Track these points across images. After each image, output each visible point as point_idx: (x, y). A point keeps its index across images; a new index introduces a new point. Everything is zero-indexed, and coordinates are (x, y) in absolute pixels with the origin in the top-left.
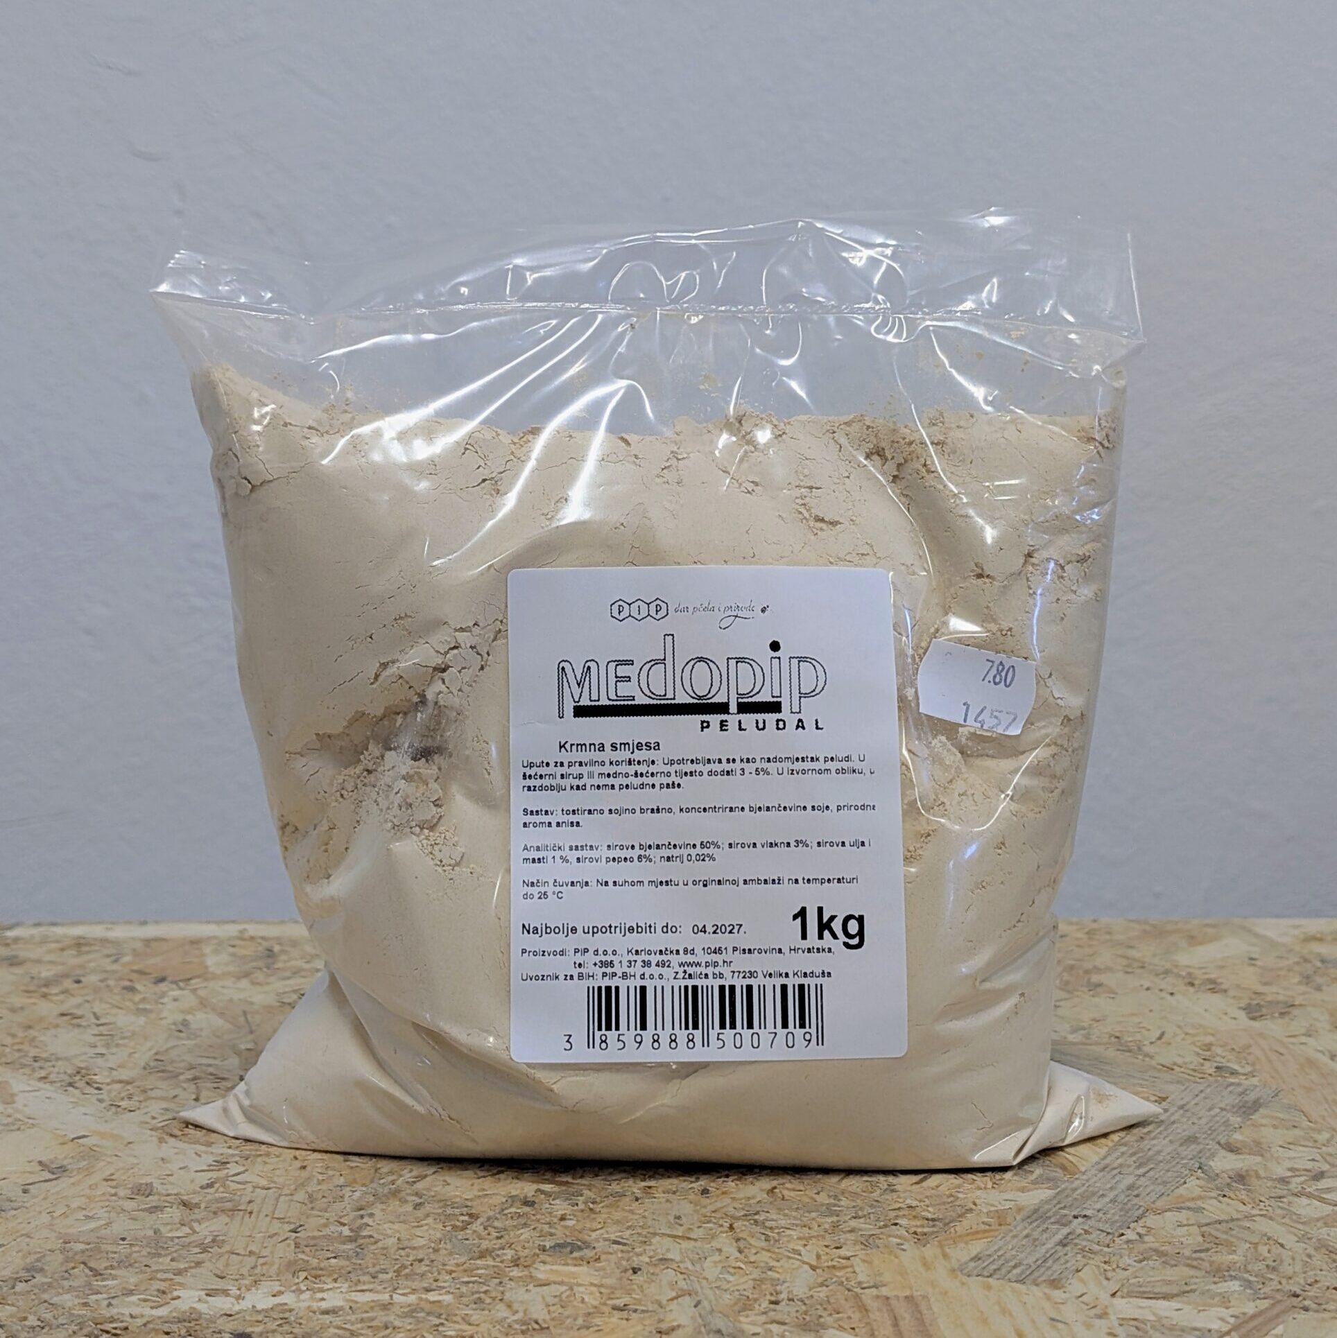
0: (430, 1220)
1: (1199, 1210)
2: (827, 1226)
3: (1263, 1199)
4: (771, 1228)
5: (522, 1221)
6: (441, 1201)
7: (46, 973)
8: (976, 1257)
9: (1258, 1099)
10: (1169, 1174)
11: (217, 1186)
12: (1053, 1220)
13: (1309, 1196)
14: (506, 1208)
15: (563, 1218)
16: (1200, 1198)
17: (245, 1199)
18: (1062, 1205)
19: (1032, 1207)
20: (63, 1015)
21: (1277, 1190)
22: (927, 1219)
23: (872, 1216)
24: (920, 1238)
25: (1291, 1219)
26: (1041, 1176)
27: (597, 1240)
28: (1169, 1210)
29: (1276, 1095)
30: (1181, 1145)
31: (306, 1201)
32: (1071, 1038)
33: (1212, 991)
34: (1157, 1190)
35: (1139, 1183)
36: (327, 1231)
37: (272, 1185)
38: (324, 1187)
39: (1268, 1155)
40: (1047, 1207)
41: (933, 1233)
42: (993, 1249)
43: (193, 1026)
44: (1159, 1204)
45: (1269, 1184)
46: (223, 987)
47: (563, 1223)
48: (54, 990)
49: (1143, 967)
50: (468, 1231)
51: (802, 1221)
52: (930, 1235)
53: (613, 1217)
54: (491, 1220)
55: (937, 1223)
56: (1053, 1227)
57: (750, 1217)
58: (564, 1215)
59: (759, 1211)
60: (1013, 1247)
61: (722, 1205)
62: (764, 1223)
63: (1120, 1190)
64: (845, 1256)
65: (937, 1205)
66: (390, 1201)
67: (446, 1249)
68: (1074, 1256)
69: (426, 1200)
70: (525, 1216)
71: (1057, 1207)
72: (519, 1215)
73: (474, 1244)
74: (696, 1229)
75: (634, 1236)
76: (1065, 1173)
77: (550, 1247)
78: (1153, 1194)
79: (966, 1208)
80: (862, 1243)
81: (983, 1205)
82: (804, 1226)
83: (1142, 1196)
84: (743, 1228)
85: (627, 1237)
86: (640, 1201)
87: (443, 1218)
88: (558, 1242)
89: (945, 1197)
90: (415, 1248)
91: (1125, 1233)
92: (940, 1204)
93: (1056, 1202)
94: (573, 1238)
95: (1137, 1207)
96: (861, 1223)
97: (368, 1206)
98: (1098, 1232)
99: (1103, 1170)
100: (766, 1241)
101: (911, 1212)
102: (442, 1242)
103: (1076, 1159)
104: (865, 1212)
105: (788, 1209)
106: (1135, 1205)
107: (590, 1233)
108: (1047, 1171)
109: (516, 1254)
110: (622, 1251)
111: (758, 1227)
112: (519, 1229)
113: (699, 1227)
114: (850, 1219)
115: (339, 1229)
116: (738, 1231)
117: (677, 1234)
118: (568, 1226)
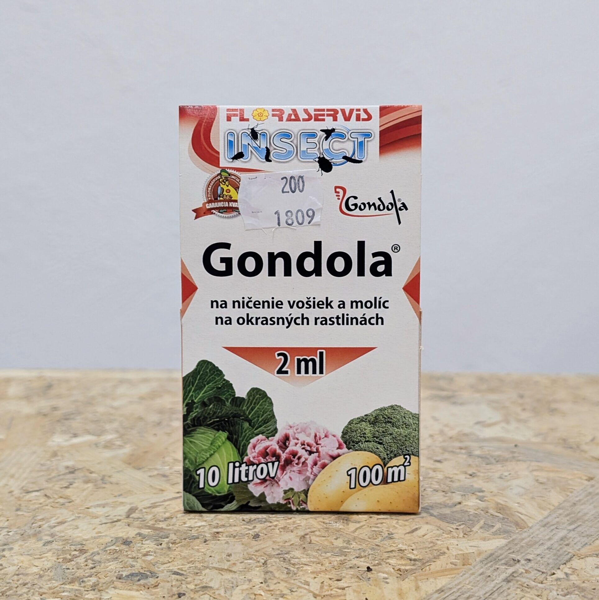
0: (49, 554)
2: (335, 563)
4: (293, 564)
5: (116, 555)
6: (63, 541)
8: (440, 589)
12: (503, 562)
14: (109, 546)
15: (146, 555)
18: (509, 551)
19: (489, 552)
22: (411, 560)
23: (370, 556)
24: (402, 574)
26: (499, 529)
27: (162, 572)
28: (590, 556)
32: (534, 440)
34: (582, 540)
35: (570, 535)
40: (500, 552)
41: (412, 570)
42: (454, 584)
44: (584, 551)
46: (9, 404)
47: (143, 558)
49: (584, 399)
50: (73, 563)
51: (319, 559)
52: (410, 572)
53: (183, 554)
54: (93, 555)
55: (417, 563)
56: (502, 567)
57: (282, 556)
58: (149, 552)
59: (290, 551)
60: (470, 582)
61: (265, 546)
62: (290, 560)
63: (556, 540)
64: (342, 587)
65: (420, 549)
66: (30, 539)
67: (49, 576)
68: (515, 590)
69: (55, 539)
70: (120, 552)
71: (507, 553)
72: (115, 551)
73: (72, 572)
74: (239, 564)
75: (191, 568)
76: (518, 528)
77: (126, 576)
78: (579, 543)
79: (441, 551)
80: (358, 577)
81: (454, 549)
82: (318, 563)
83: (571, 545)
84: (274, 564)
85: (186, 569)
86: (207, 542)
87: (60, 552)
88: (134, 572)
89: (427, 543)
90: (27, 575)
91: (555, 572)
92: (423, 549)
93: (507, 548)
94: (146, 569)
95: (567, 553)
96: (361, 561)
97: (12, 543)
98: (536, 572)
99: (545, 526)
100: (287, 574)
101: (400, 554)
102: (49, 571)
103: (527, 517)
104: (366, 554)
105: (311, 550)
106: (565, 551)
107: (160, 566)
108: (504, 526)
109: (98, 581)
110: (177, 580)
111: (285, 564)
112: (109, 562)
113: (242, 563)
114: (354, 558)
116: (269, 566)
117: (223, 568)
118: (147, 560)
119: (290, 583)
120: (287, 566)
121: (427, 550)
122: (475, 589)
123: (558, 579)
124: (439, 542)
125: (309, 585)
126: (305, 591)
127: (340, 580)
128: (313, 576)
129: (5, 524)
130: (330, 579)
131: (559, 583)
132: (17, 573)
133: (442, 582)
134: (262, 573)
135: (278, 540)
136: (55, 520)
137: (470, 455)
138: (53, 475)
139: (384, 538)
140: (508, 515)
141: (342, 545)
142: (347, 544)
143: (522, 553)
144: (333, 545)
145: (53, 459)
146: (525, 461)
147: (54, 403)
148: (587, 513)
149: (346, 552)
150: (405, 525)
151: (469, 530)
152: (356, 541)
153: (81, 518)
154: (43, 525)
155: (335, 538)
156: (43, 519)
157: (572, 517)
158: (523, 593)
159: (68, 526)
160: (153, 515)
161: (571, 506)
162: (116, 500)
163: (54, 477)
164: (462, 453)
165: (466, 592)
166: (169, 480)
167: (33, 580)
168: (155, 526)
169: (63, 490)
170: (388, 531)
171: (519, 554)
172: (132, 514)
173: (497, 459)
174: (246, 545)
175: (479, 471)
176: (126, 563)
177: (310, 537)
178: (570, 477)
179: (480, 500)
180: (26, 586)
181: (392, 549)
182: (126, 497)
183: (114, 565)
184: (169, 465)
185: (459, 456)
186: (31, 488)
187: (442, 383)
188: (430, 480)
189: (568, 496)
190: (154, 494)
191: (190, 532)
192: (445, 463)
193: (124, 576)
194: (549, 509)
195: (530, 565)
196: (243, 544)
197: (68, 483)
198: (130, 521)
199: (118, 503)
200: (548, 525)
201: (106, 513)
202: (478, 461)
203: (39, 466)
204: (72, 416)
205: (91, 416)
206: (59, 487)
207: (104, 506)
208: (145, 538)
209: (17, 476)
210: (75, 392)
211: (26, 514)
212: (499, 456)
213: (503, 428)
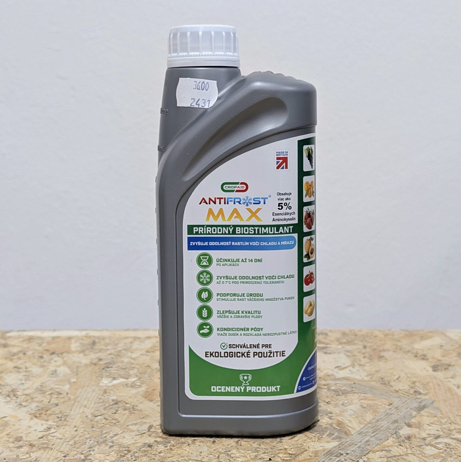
0: (113, 453)
1: (389, 451)
2: (253, 457)
3: (414, 446)
4: (232, 457)
5: (145, 453)
6: (119, 445)
7: (15, 350)
9: (425, 404)
10: (384, 436)
11: (44, 437)
12: (335, 455)
13: (432, 445)
14: (142, 448)
15: (160, 453)
16: (392, 446)
17: (53, 443)
18: (340, 449)
19: (329, 449)
20: (15, 367)
21: (421, 443)
22: (290, 454)
23: (270, 453)
25: (422, 455)
26: (336, 436)
28: (378, 451)
29: (433, 403)
30: (392, 423)
31: (73, 444)
32: (366, 379)
33: (423, 359)
34: (377, 442)
35: (371, 439)
36: (76, 457)
37: (64, 438)
38: (81, 439)
39: (421, 428)
40: (334, 449)
41: (290, 460)
43: (58, 372)
44: (376, 448)
45: (419, 440)
46: (74, 356)
47: (159, 454)
48: (15, 357)
49: (400, 349)
50: (125, 457)
51: (245, 454)
53: (178, 452)
54: (135, 453)
55: (293, 456)
56: (334, 458)
57: (227, 453)
58: (161, 451)
59: (230, 450)
61: (218, 448)
62: (230, 455)
63: (363, 442)
66: (102, 445)
69: (115, 444)
71: (338, 450)
72: (145, 451)
75: (183, 460)
76: (346, 435)
78: (374, 444)
79: (305, 449)
81: (312, 448)
82: (244, 457)
83: (370, 445)
84: (223, 457)
86: (190, 445)
87: (118, 452)
89: (299, 445)
91: (359, 460)
92: (296, 448)
93: (338, 447)
95: (367, 449)
96: (265, 455)
97: (93, 447)
98: (350, 460)
99: (359, 434)
101: (285, 451)
103: (352, 429)
104: (268, 451)
105: (241, 449)
106: (366, 449)
107: (168, 459)
108: (339, 434)
111: (228, 457)
112: (143, 457)
113: (207, 457)
114: (262, 454)
115: (80, 456)
116: (220, 458)
117: (198, 459)
118: (161, 456)
121: (298, 449)
124: (305, 444)
129: (88, 436)
135: (225, 444)
136: (112, 433)
137: (329, 390)
138: (107, 405)
139: (278, 442)
140: (342, 428)
141: (256, 447)
142: (259, 445)
143: (345, 450)
144: (252, 446)
145: (105, 395)
146: (358, 393)
147: (99, 355)
148: (383, 426)
149: (258, 450)
151: (321, 437)
152: (264, 444)
153: (125, 432)
154: (107, 436)
155: (253, 442)
156: (106, 433)
157: (375, 429)
159: (119, 436)
161: (376, 422)
162: (142, 421)
163: (107, 407)
164: (325, 389)
168: (163, 436)
169: (113, 415)
170: (280, 438)
171: (344, 450)
172: (151, 429)
173: (343, 392)
174: (209, 447)
175: (332, 400)
176: (151, 457)
177: (241, 442)
178: (379, 404)
179: (330, 419)
181: (281, 449)
182: (146, 419)
186: (97, 414)
189: (376, 415)
191: (181, 439)
194: (364, 424)
195: (348, 456)
196: (207, 446)
197: (115, 411)
198: (150, 434)
199: (143, 423)
200: (361, 434)
201: (137, 429)
202: (333, 394)
203: (98, 399)
204: (111, 365)
205: (121, 365)
206: (111, 413)
207: (136, 424)
208: (158, 443)
209: (88, 406)
210: (109, 347)
211: (97, 430)
212: (345, 390)
213: (350, 370)
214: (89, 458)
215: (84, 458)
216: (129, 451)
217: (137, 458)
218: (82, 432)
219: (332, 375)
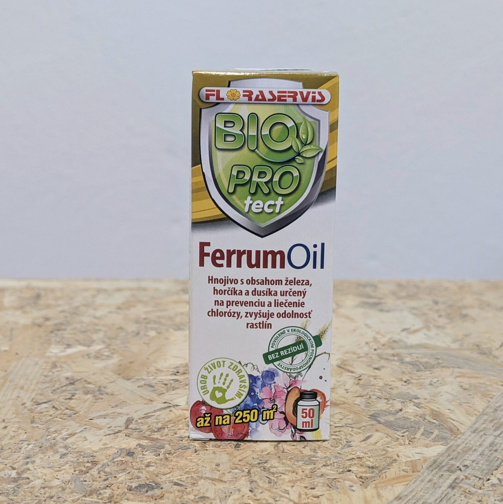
0: (67, 467)
4: (273, 473)
5: (123, 467)
6: (78, 452)
8: (398, 496)
12: (445, 468)
14: (116, 458)
18: (450, 457)
19: (432, 459)
22: (369, 468)
23: (335, 464)
24: (364, 481)
26: (437, 436)
27: (165, 482)
32: (453, 346)
35: (497, 441)
38: (12, 441)
40: (441, 458)
41: (372, 477)
42: (408, 491)
46: (7, 315)
47: (147, 469)
49: (489, 305)
50: (88, 475)
51: (293, 468)
52: (370, 479)
53: (180, 465)
54: (104, 466)
55: (375, 470)
56: (446, 474)
57: (261, 465)
58: (149, 462)
59: (267, 461)
60: (422, 489)
61: (246, 456)
62: (269, 470)
63: (485, 447)
64: (316, 495)
65: (375, 456)
66: (48, 452)
67: (70, 488)
68: (460, 497)
69: (69, 452)
70: (126, 463)
71: (448, 459)
72: (122, 463)
73: (89, 484)
74: (227, 474)
75: (189, 479)
76: (452, 434)
77: (135, 487)
79: (392, 459)
80: (328, 485)
81: (403, 457)
82: (294, 472)
83: (499, 451)
84: (256, 473)
85: (184, 479)
86: (197, 453)
87: (75, 464)
88: (141, 483)
89: (380, 451)
90: (51, 488)
91: (490, 478)
92: (377, 456)
93: (447, 455)
94: (151, 480)
95: (497, 459)
96: (328, 470)
97: (33, 456)
98: (474, 478)
99: (474, 432)
100: (269, 483)
101: (359, 461)
102: (69, 483)
103: (458, 424)
104: (331, 462)
105: (285, 459)
106: (495, 457)
107: (162, 477)
108: (441, 432)
109: (112, 493)
110: (179, 491)
111: (265, 473)
112: (119, 474)
113: (229, 472)
114: (322, 467)
115: (10, 472)
116: (252, 475)
117: (215, 477)
118: (150, 471)
119: (272, 492)
120: (268, 475)
121: (381, 458)
122: (427, 496)
123: (493, 485)
124: (389, 449)
125: (288, 494)
126: (287, 500)
127: (314, 489)
128: (291, 484)
129: (24, 437)
130: (305, 487)
131: (495, 488)
132: (43, 486)
133: (399, 489)
134: (249, 483)
135: (257, 449)
136: (65, 432)
137: (402, 363)
138: (57, 386)
139: (344, 446)
140: (442, 422)
141: (309, 454)
142: (314, 452)
143: (460, 459)
144: (302, 453)
145: (54, 371)
146: (449, 368)
147: (45, 313)
149: (314, 460)
150: (360, 433)
151: (412, 436)
152: (321, 449)
153: (87, 430)
154: (57, 437)
155: (303, 446)
156: (56, 431)
157: (497, 423)
158: (467, 500)
159: (78, 438)
160: (148, 426)
161: (493, 412)
162: (114, 411)
163: (58, 388)
164: (395, 361)
165: (420, 499)
166: (155, 390)
167: (57, 493)
168: (151, 437)
169: (68, 401)
170: (346, 439)
171: (458, 460)
172: (130, 425)
173: (425, 366)
174: (230, 455)
175: (412, 378)
177: (282, 446)
178: (488, 383)
179: (417, 407)
180: (53, 499)
181: (352, 457)
182: (122, 408)
183: (124, 477)
184: (153, 376)
185: (393, 363)
186: (40, 400)
187: (368, 290)
188: (373, 387)
189: (489, 401)
190: (146, 404)
191: (181, 442)
192: (383, 370)
193: (133, 487)
194: (476, 415)
195: (469, 471)
196: (228, 454)
197: (71, 395)
198: (129, 432)
199: (116, 414)
200: (477, 431)
201: (107, 424)
202: (410, 368)
203: (43, 377)
204: (63, 327)
205: (79, 326)
206: (64, 399)
207: (105, 417)
208: (144, 449)
209: (26, 387)
210: (61, 302)
211: (40, 426)
212: (427, 363)
213: (425, 334)
214: (25, 475)
215: (16, 476)
216: (95, 463)
217: (110, 476)
218: (14, 430)
219: (400, 341)
